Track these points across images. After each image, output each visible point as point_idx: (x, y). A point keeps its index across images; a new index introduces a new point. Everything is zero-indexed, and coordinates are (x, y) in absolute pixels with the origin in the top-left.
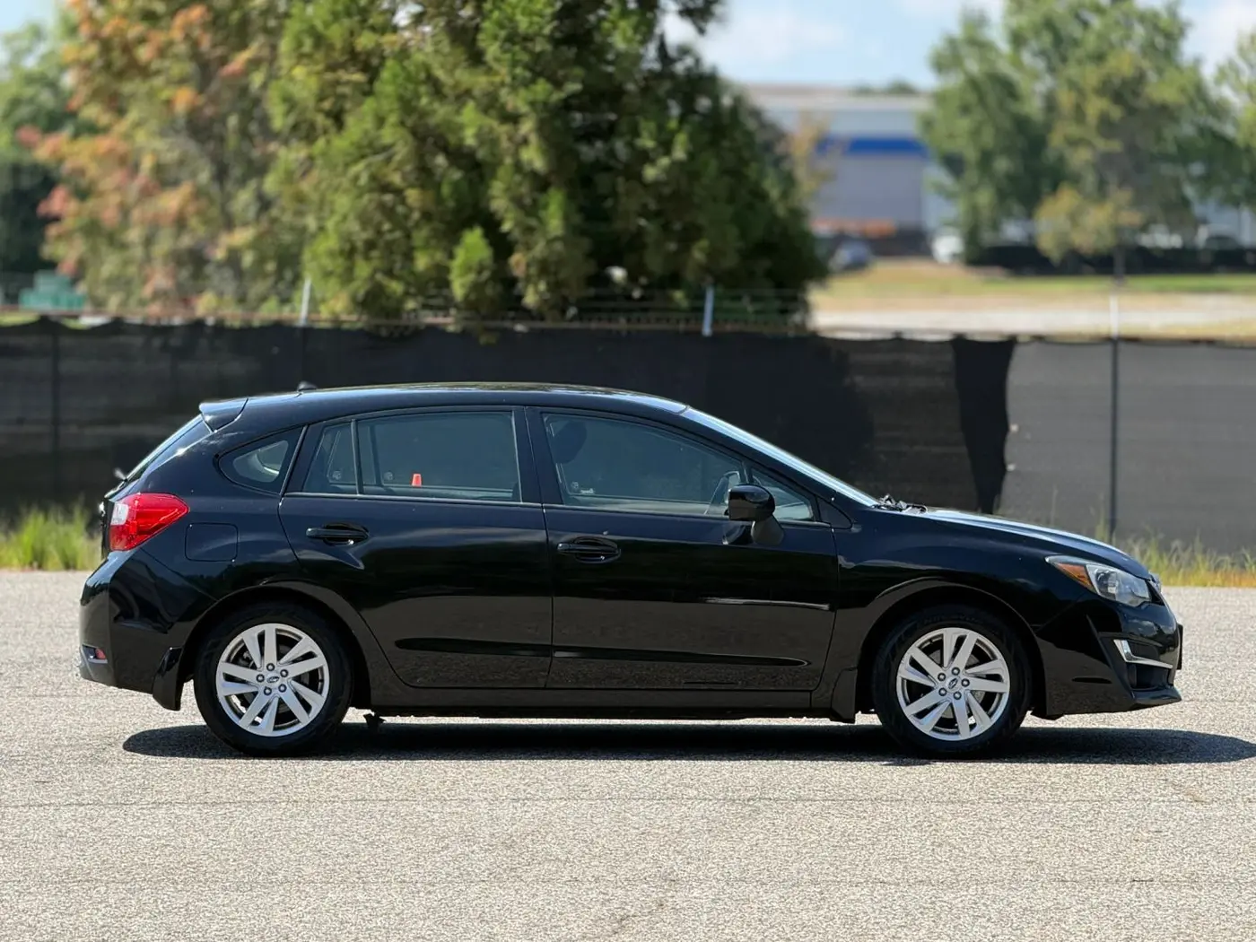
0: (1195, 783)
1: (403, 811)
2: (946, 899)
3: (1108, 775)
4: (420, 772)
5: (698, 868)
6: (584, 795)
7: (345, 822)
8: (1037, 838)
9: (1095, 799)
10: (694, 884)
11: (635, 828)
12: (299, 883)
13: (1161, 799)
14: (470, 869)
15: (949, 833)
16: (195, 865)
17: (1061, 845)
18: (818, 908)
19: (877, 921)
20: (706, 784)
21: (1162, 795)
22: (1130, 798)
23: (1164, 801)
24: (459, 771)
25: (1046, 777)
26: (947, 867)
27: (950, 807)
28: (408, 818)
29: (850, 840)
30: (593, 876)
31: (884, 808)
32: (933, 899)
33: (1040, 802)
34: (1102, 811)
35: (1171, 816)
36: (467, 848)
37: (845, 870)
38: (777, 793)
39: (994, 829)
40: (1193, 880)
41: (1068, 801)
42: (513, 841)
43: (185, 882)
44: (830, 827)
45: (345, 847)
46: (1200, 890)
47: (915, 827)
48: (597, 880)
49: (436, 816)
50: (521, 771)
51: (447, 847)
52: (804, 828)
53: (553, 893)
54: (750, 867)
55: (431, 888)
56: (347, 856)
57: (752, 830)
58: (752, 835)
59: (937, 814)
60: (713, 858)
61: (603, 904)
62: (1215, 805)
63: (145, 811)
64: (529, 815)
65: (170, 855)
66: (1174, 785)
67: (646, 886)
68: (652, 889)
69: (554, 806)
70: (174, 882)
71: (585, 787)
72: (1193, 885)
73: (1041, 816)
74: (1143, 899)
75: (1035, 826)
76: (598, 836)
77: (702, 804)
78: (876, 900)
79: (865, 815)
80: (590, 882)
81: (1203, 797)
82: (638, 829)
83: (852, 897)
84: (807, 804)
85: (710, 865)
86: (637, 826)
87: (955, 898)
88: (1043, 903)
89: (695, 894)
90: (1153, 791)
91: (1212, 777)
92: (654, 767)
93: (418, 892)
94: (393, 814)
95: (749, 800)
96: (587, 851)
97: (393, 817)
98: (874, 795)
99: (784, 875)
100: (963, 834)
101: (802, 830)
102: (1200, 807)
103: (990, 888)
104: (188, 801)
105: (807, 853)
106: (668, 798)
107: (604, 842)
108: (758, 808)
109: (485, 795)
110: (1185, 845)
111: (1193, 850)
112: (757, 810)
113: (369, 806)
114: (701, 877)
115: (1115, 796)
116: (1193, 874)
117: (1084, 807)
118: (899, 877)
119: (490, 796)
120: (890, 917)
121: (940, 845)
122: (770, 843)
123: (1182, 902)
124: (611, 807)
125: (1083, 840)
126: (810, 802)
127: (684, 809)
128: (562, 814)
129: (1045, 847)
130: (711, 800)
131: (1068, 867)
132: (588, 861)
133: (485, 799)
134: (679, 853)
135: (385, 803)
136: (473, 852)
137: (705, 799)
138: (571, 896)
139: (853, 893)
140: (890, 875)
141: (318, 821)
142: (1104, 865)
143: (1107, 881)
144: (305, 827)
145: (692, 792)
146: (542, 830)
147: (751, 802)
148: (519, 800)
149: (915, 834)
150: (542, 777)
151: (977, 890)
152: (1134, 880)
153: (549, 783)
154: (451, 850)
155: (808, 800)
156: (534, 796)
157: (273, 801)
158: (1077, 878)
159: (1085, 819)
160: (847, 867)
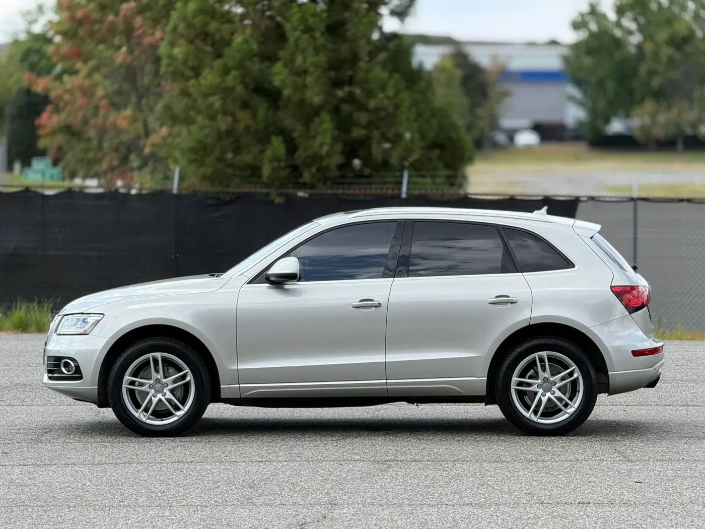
0: (631, 451)
1: (199, 468)
2: (477, 513)
3: (585, 447)
5: (350, 498)
6: (298, 459)
7: (166, 474)
8: (536, 481)
9: (574, 460)
10: (345, 506)
11: (321, 477)
14: (228, 499)
15: (489, 478)
17: (548, 484)
18: (408, 518)
20: (365, 453)
21: (611, 458)
23: (611, 461)
24: (233, 446)
26: (483, 497)
27: (495, 464)
28: (200, 472)
29: (435, 482)
30: (293, 502)
31: (459, 465)
32: (470, 513)
33: (544, 461)
34: (576, 466)
35: (611, 469)
36: (229, 488)
37: (428, 498)
38: (403, 457)
39: (515, 476)
40: (612, 503)
41: (559, 461)
42: (255, 484)
44: (427, 476)
45: (163, 488)
46: (613, 508)
47: (472, 475)
49: (216, 471)
50: (267, 446)
51: (218, 487)
52: (412, 476)
53: (269, 511)
54: (377, 497)
55: (205, 509)
56: (164, 492)
57: (384, 477)
58: (384, 480)
59: (486, 468)
60: (360, 492)
61: (294, 516)
63: (59, 469)
64: (266, 470)
66: (619, 452)
67: (319, 507)
68: (322, 509)
69: (281, 465)
71: (299, 455)
72: (611, 505)
73: (542, 469)
74: (582, 513)
75: (537, 474)
76: (301, 481)
77: (361, 464)
78: (440, 514)
79: (447, 469)
80: (290, 505)
81: (633, 459)
82: (323, 477)
84: (418, 463)
85: (356, 496)
88: (528, 515)
89: (344, 511)
90: (606, 455)
91: (641, 447)
92: (340, 444)
94: (193, 470)
95: (386, 461)
96: (293, 489)
98: (455, 458)
99: (395, 501)
100: (497, 479)
103: (502, 508)
104: (83, 464)
105: (410, 489)
106: (343, 461)
107: (303, 484)
108: (391, 465)
109: (245, 459)
110: (614, 484)
112: (390, 467)
113: (181, 465)
114: (350, 503)
115: (585, 458)
116: (612, 500)
117: (567, 464)
118: (456, 502)
119: (247, 460)
121: (483, 485)
122: (392, 484)
124: (311, 465)
125: (560, 482)
126: (420, 462)
127: (351, 466)
128: (284, 469)
129: (539, 485)
130: (366, 461)
131: (547, 496)
132: (292, 494)
133: (244, 461)
134: (342, 489)
135: (190, 464)
136: (231, 490)
137: (363, 461)
138: (278, 513)
139: (429, 510)
140: (451, 501)
141: (152, 474)
142: (567, 495)
143: (566, 503)
144: (144, 477)
145: (357, 457)
146: (271, 478)
147: (388, 463)
148: (262, 462)
149: (471, 479)
150: (278, 450)
151: (495, 508)
152: (580, 503)
153: (281, 452)
154: (220, 488)
155: (418, 461)
156: (271, 459)
157: (129, 463)
158: (550, 502)
159: (565, 470)
160: (430, 496)
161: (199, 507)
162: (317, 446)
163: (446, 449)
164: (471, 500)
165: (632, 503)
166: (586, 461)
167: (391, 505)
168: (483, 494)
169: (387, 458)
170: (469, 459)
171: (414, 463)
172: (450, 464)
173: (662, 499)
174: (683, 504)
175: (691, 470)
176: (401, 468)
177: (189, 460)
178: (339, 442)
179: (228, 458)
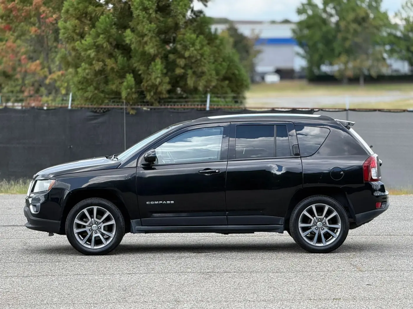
0: (361, 264)
1: (90, 278)
2: (269, 306)
3: (332, 262)
4: (98, 265)
5: (188, 297)
6: (152, 272)
7: (70, 282)
8: (304, 285)
9: (326, 270)
10: (185, 302)
11: (168, 283)
12: (51, 304)
13: (348, 270)
14: (110, 298)
15: (274, 283)
16: (16, 299)
17: (312, 287)
20: (194, 267)
21: (349, 269)
22: (338, 270)
23: (349, 271)
24: (111, 264)
25: (310, 263)
26: (272, 295)
27: (277, 274)
28: (91, 281)
29: (240, 286)
30: (151, 300)
31: (254, 275)
32: (265, 306)
33: (307, 272)
34: (328, 275)
35: (350, 276)
36: (110, 291)
37: (237, 297)
38: (218, 270)
40: (354, 299)
41: (317, 271)
42: (126, 288)
43: (13, 304)
44: (235, 282)
45: (68, 291)
46: (356, 302)
47: (263, 281)
48: (153, 301)
49: (101, 280)
50: (133, 264)
51: (103, 291)
52: (226, 282)
53: (137, 306)
54: (205, 296)
55: (96, 305)
56: (69, 294)
57: (208, 283)
58: (208, 285)
59: (272, 277)
60: (193, 293)
62: (366, 272)
63: (2, 280)
64: (133, 279)
65: (9, 295)
66: (353, 265)
67: (169, 303)
68: (171, 304)
69: (142, 276)
70: (9, 305)
71: (153, 269)
72: (354, 300)
73: (307, 277)
74: (336, 305)
75: (304, 280)
76: (155, 286)
77: (192, 275)
78: (246, 307)
79: (247, 277)
80: (150, 302)
81: (363, 269)
82: (169, 283)
83: (238, 306)
84: (228, 274)
85: (191, 296)
86: (169, 282)
87: (273, 306)
88: (302, 307)
89: (185, 306)
90: (346, 267)
91: (367, 262)
92: (178, 262)
93: (91, 307)
94: (86, 279)
95: (208, 273)
96: (151, 291)
97: (86, 280)
98: (251, 270)
99: (216, 299)
100: (279, 284)
101: (225, 283)
102: (361, 273)
103: (285, 303)
104: (18, 276)
105: (225, 291)
106: (181, 272)
107: (157, 288)
108: (211, 275)
109: (119, 272)
110: (354, 286)
111: (356, 288)
112: (211, 276)
113: (79, 276)
114: (188, 300)
115: (333, 269)
116: (355, 297)
117: (322, 273)
118: (255, 299)
121: (271, 288)
122: (213, 288)
123: (349, 306)
124: (161, 276)
125: (319, 285)
126: (229, 273)
127: (186, 276)
128: (144, 279)
129: (306, 288)
130: (195, 273)
131: (313, 295)
132: (150, 295)
133: (119, 274)
134: (182, 292)
135: (84, 276)
136: (112, 292)
137: (193, 273)
138: (143, 307)
139: (239, 305)
140: (252, 298)
141: (61, 282)
142: (325, 294)
143: (325, 299)
144: (56, 285)
145: (189, 270)
146: (136, 284)
147: (209, 274)
148: (130, 274)
149: (263, 284)
150: (139, 266)
151: (281, 303)
152: (334, 299)
153: (141, 268)
154: (104, 292)
155: (228, 272)
156: (136, 272)
157: (47, 275)
158: (315, 298)
159: (321, 278)
160: (238, 296)
161: (92, 304)
162: (164, 263)
163: (245, 264)
164: (265, 298)
165: (367, 299)
166: (334, 271)
167: (214, 301)
168: (272, 294)
169: (208, 271)
170: (260, 271)
171: (226, 274)
172: (249, 274)
173: (386, 296)
174: (400, 299)
175: (401, 276)
176: (218, 277)
177: (84, 274)
178: (177, 261)
179: (108, 271)
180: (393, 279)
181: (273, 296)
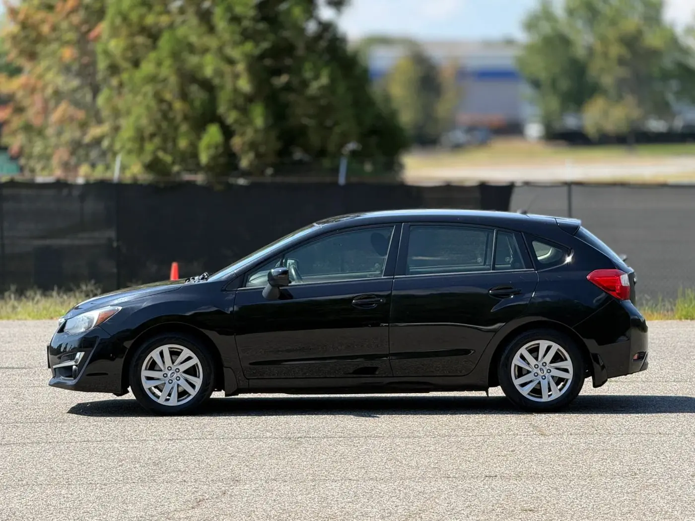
0: (546, 425)
1: (107, 447)
2: (380, 487)
4: (124, 425)
5: (254, 474)
6: (209, 437)
7: (72, 453)
8: (445, 455)
9: (487, 434)
10: (248, 482)
11: (229, 454)
12: (33, 485)
14: (129, 476)
17: (457, 458)
18: (309, 493)
19: (338, 499)
21: (525, 432)
22: (507, 434)
23: (524, 435)
25: (466, 423)
27: (407, 440)
28: (107, 450)
29: (343, 458)
31: (370, 441)
32: (373, 488)
33: (457, 436)
34: (488, 440)
35: (524, 443)
36: (133, 466)
37: (333, 474)
38: (316, 434)
39: (425, 451)
40: (518, 476)
41: (473, 436)
42: (160, 461)
44: (336, 452)
45: (66, 467)
46: (520, 481)
47: (382, 450)
48: (196, 481)
49: (123, 449)
51: (122, 465)
52: (321, 452)
53: (169, 488)
54: (282, 473)
56: (65, 471)
57: (293, 453)
58: (291, 456)
59: (397, 444)
60: (264, 469)
61: (193, 493)
62: (551, 437)
64: (174, 448)
66: (533, 426)
67: (221, 484)
68: (223, 485)
69: (191, 442)
71: (211, 433)
73: (453, 444)
74: (487, 486)
75: (447, 449)
76: (207, 458)
77: (272, 441)
78: (342, 489)
79: (358, 445)
80: (192, 482)
81: (547, 433)
82: (231, 454)
83: (330, 488)
85: (261, 472)
88: (432, 489)
89: (245, 487)
90: (521, 430)
91: (557, 421)
94: (100, 448)
95: (298, 438)
96: (197, 466)
97: (100, 450)
98: (368, 434)
99: (298, 477)
100: (406, 454)
102: (542, 438)
105: (317, 465)
106: (255, 438)
107: (209, 461)
109: (155, 438)
110: (524, 458)
111: (526, 461)
112: (300, 443)
113: (89, 444)
114: (253, 479)
115: (499, 433)
116: (520, 473)
117: (479, 439)
118: (360, 477)
119: (157, 438)
120: (345, 497)
122: (299, 460)
123: (506, 488)
124: (221, 443)
125: (470, 456)
127: (261, 443)
128: (193, 447)
129: (447, 460)
130: (277, 438)
131: (454, 470)
132: (196, 471)
133: (154, 440)
134: (247, 466)
135: (98, 443)
136: (135, 467)
137: (274, 438)
138: (178, 489)
139: (332, 486)
140: (356, 476)
141: (58, 453)
142: (474, 469)
143: (472, 477)
144: (49, 456)
145: (268, 434)
146: (178, 455)
148: (172, 440)
149: (380, 454)
150: (190, 428)
152: (486, 476)
154: (124, 466)
155: (330, 438)
156: (182, 437)
158: (456, 476)
159: (477, 445)
160: (335, 472)
161: (98, 485)
164: (376, 475)
165: (540, 476)
167: (294, 481)
168: (390, 469)
169: (299, 435)
170: (381, 435)
171: (325, 440)
172: (362, 440)
173: (570, 472)
175: (604, 443)
176: (311, 445)
177: (98, 439)
178: (254, 420)
179: (138, 437)
180: (590, 447)
181: (390, 473)
